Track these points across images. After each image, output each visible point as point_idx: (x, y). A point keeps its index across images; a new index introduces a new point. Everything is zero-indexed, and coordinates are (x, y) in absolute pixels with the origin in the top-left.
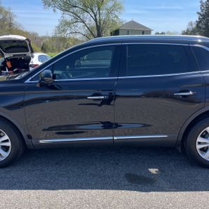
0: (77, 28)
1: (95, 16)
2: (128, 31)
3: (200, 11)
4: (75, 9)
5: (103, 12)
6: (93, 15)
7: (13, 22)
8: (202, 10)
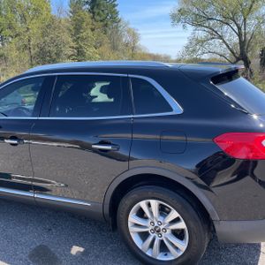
0: (211, 47)
4: (212, 22)
7: (137, 44)
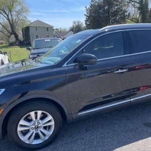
1: (8, 16)
2: (36, 28)
3: (86, 14)
5: (14, 13)
6: (5, 16)
8: (87, 13)
